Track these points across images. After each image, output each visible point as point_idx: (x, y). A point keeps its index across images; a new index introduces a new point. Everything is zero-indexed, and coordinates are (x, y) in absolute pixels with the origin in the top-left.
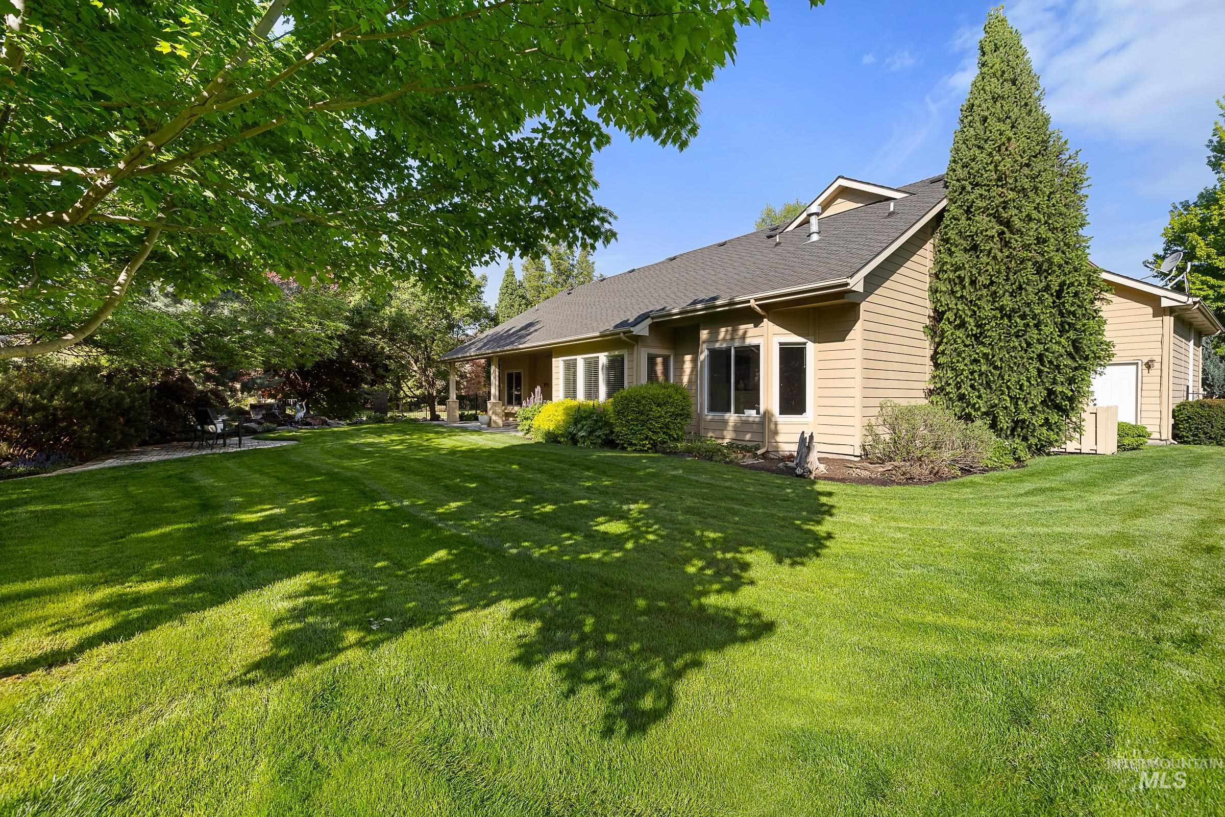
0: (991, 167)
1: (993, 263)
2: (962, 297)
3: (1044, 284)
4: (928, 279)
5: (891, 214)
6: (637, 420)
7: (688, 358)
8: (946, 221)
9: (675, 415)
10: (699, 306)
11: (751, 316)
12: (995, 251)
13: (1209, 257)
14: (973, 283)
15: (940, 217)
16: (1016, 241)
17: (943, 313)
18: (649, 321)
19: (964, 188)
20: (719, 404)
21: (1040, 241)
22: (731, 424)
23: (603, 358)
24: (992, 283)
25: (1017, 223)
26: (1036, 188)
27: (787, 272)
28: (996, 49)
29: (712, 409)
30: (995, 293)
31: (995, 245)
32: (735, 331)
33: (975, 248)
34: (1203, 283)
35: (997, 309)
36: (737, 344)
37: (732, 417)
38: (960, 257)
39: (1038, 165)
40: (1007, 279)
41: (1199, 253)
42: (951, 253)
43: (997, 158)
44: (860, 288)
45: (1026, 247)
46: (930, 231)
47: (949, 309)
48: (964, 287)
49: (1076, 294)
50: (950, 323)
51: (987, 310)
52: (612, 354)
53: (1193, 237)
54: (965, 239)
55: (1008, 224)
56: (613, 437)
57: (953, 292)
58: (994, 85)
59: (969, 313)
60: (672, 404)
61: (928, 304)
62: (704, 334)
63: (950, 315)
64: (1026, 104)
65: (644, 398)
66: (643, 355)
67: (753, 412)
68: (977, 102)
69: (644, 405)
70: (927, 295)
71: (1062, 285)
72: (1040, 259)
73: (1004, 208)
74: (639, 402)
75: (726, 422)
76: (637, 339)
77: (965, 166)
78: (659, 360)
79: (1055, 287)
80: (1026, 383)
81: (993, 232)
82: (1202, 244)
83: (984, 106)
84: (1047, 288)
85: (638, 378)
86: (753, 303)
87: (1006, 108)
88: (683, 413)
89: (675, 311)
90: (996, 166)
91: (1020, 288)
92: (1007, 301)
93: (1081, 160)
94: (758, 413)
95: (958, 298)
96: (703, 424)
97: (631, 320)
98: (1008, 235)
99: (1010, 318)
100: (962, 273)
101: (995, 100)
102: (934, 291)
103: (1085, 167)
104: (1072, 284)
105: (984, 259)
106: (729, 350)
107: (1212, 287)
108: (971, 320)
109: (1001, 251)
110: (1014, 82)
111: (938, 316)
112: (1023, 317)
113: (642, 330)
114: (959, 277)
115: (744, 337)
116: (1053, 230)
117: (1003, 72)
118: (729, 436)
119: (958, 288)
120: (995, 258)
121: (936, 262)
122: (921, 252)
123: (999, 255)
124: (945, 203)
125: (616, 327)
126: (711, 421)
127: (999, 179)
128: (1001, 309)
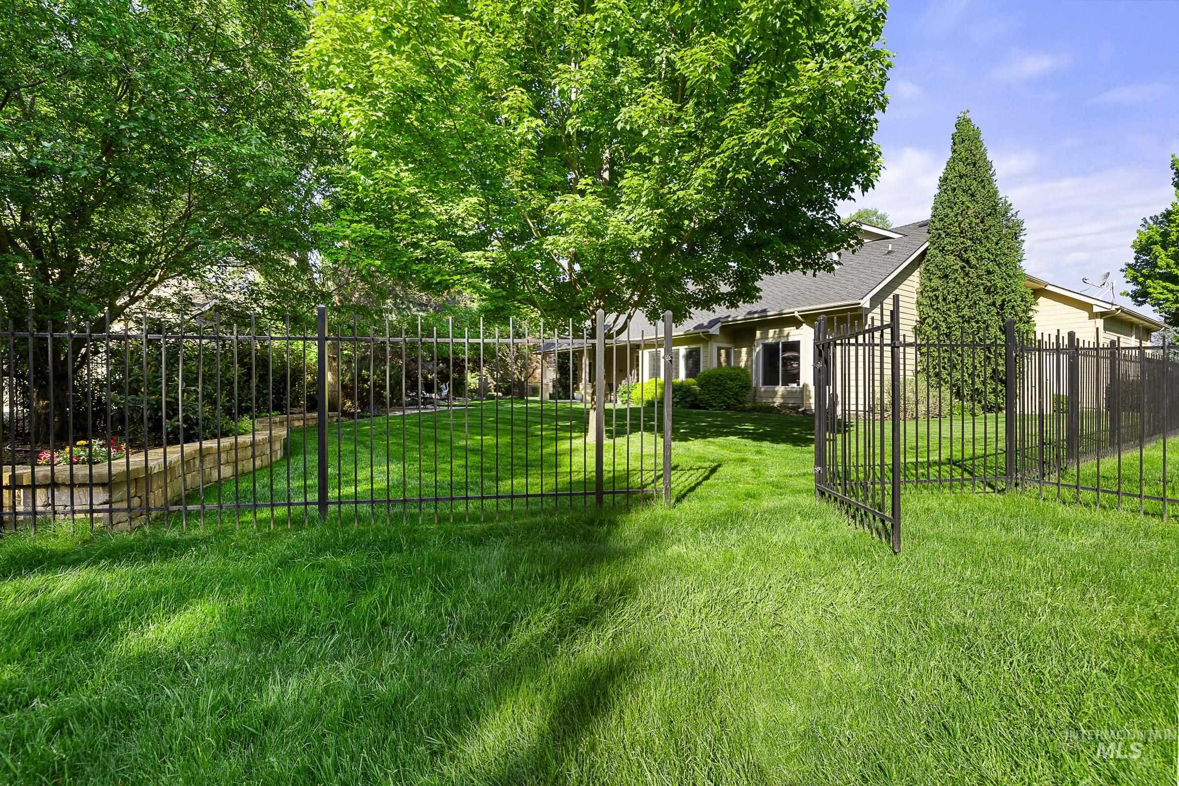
0: (957, 224)
1: (958, 286)
2: (937, 308)
3: (992, 300)
4: (915, 296)
5: (889, 252)
6: (716, 390)
7: (744, 350)
8: (928, 257)
9: (742, 387)
10: (756, 315)
11: (795, 322)
12: (959, 279)
13: (1168, 266)
14: (944, 299)
15: (924, 253)
16: (973, 273)
17: (926, 318)
18: (719, 325)
19: (940, 235)
20: (771, 379)
21: (989, 272)
22: (780, 393)
23: (683, 350)
24: (957, 300)
25: (974, 262)
26: (987, 237)
27: (818, 293)
28: (963, 141)
29: (765, 384)
30: (959, 306)
31: (959, 276)
32: (781, 332)
33: (946, 276)
34: (1164, 288)
35: (959, 316)
36: (783, 340)
37: (780, 389)
38: (936, 282)
39: (989, 221)
40: (967, 297)
41: (1160, 262)
42: (930, 280)
43: (960, 219)
44: (867, 305)
45: (979, 277)
46: (917, 263)
47: (929, 316)
48: (939, 302)
49: (1013, 307)
50: (930, 326)
51: (953, 318)
52: (692, 347)
53: (1157, 248)
54: (940, 270)
55: (967, 261)
56: (697, 402)
57: (932, 306)
58: (961, 167)
59: (942, 319)
60: (740, 380)
61: (916, 312)
62: (758, 333)
63: (929, 320)
64: (982, 181)
65: (721, 375)
66: (714, 347)
67: (795, 385)
68: (950, 177)
69: (722, 381)
70: (914, 306)
71: (1004, 301)
72: (989, 284)
73: (965, 251)
74: (717, 378)
75: (775, 393)
76: (710, 337)
77: (941, 220)
78: (723, 352)
79: (999, 303)
80: (978, 365)
81: (957, 267)
82: (1163, 256)
83: (954, 181)
84: (994, 304)
85: (711, 363)
86: (796, 314)
87: (968, 183)
88: (746, 385)
89: (739, 318)
90: (960, 224)
91: (975, 303)
92: (966, 312)
93: (1019, 217)
94: (798, 385)
95: (935, 310)
96: (758, 394)
97: (706, 324)
98: (967, 269)
99: (968, 322)
100: (937, 293)
101: (961, 177)
102: (919, 304)
103: (1022, 222)
104: (1010, 300)
105: (952, 284)
106: (778, 344)
107: (1171, 291)
108: (943, 324)
109: (963, 278)
110: (974, 164)
111: (922, 321)
112: (977, 322)
113: (715, 330)
114: (935, 295)
115: (788, 336)
116: (999, 265)
117: (967, 158)
118: (778, 401)
119: (934, 303)
120: (959, 283)
121: (922, 284)
122: (910, 278)
123: (962, 281)
124: (927, 244)
125: (695, 328)
126: (765, 392)
127: (962, 232)
128: (963, 317)
